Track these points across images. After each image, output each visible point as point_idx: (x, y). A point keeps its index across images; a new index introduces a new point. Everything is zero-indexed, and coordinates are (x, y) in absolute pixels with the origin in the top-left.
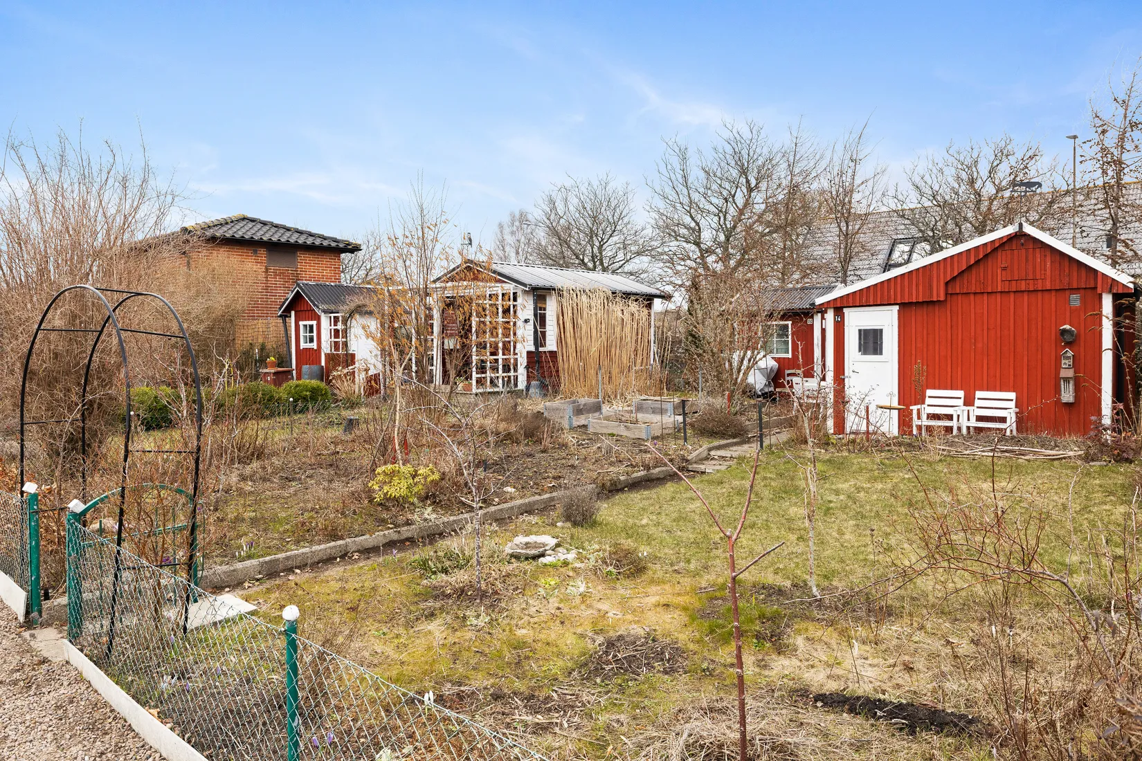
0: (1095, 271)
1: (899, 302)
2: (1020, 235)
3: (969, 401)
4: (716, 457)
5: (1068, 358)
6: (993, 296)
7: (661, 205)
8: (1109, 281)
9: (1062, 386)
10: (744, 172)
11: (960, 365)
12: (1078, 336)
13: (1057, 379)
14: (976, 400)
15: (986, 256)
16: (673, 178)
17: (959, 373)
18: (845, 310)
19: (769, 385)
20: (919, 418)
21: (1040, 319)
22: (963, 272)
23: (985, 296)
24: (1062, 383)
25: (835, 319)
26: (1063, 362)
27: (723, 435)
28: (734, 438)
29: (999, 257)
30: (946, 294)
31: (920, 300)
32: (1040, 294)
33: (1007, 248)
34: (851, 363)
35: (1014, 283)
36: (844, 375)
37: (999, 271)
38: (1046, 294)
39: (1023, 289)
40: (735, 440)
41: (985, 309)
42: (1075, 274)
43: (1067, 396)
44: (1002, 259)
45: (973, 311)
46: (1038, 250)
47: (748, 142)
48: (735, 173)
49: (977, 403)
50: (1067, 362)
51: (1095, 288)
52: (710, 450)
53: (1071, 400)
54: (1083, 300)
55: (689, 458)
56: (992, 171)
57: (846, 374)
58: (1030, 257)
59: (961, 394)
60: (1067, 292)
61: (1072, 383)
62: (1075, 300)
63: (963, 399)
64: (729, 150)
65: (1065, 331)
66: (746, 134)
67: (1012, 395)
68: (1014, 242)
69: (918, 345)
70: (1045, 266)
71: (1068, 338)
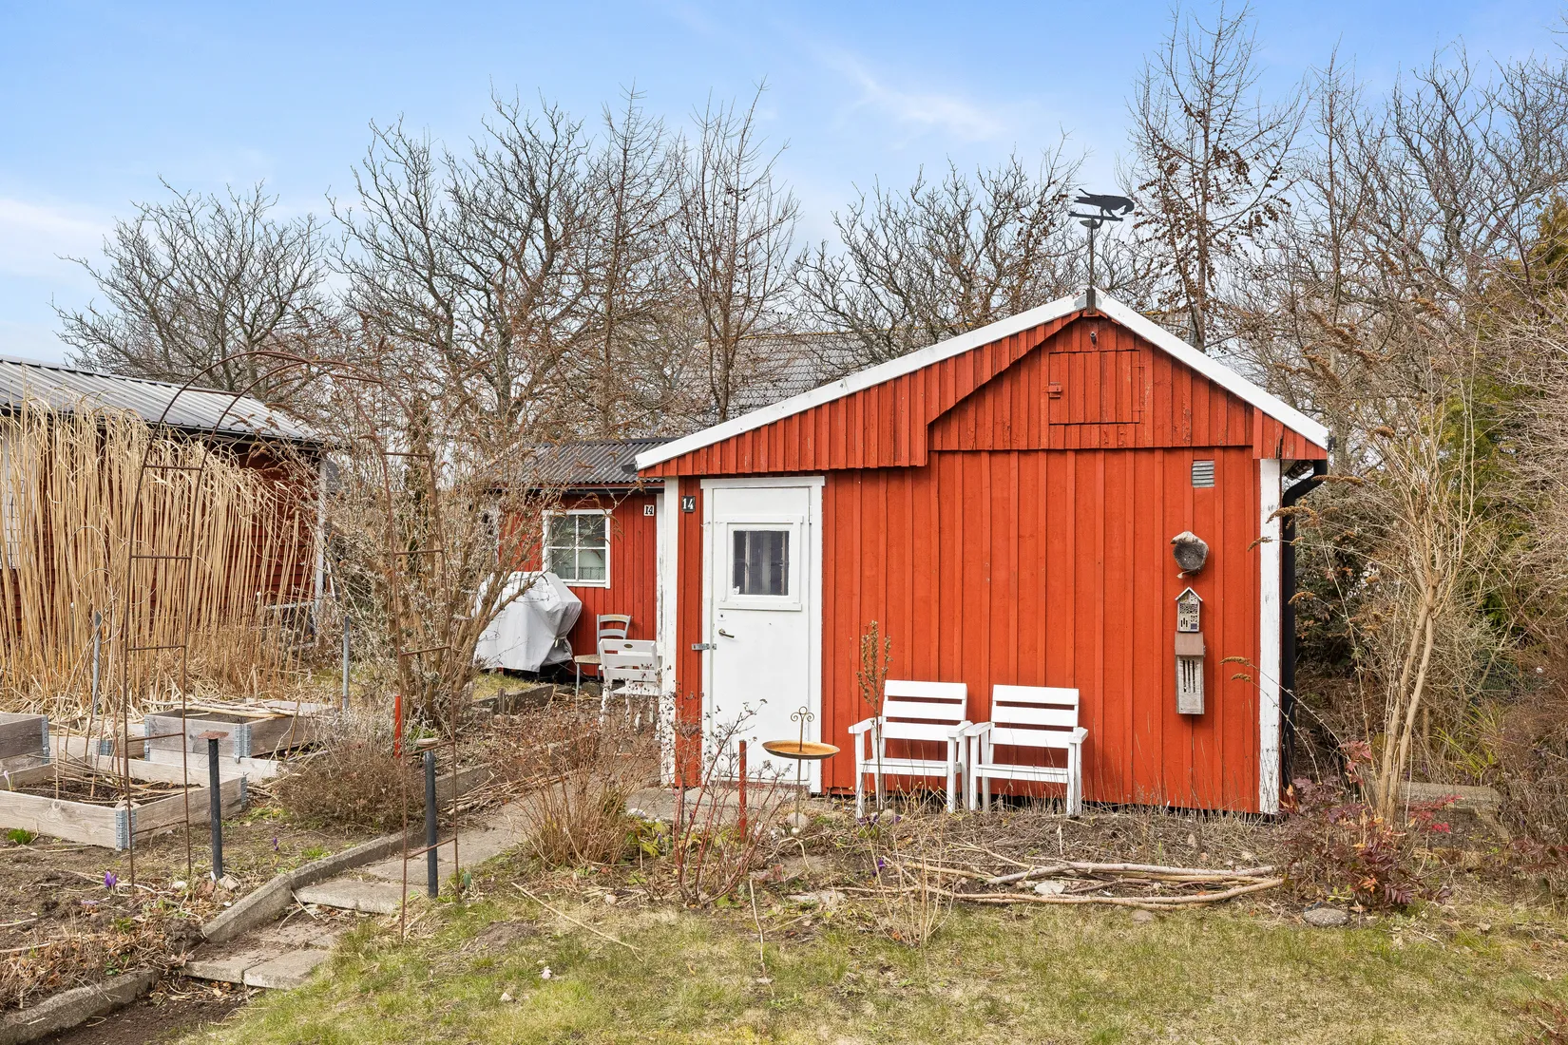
0: (1248, 407)
1: (825, 467)
2: (1089, 319)
3: (978, 711)
4: (312, 911)
5: (1190, 609)
6: (1030, 460)
7: (367, 259)
8: (1279, 432)
9: (1180, 675)
10: (539, 209)
11: (958, 620)
12: (1210, 561)
13: (1168, 659)
14: (995, 708)
15: (1017, 365)
16: (393, 205)
17: (957, 640)
18: (706, 486)
19: (561, 647)
20: (868, 755)
21: (1130, 517)
22: (966, 400)
23: (1014, 457)
24: (1180, 668)
25: (681, 505)
26: (1180, 617)
27: (359, 823)
28: (392, 830)
29: (1044, 368)
30: (930, 452)
31: (873, 464)
32: (1130, 456)
33: (1059, 348)
34: (717, 613)
35: (1075, 429)
36: (699, 640)
37: (1044, 401)
38: (1143, 457)
39: (1095, 445)
40: (393, 838)
41: (1014, 491)
42: (1203, 413)
43: (1190, 700)
44: (1050, 372)
45: (986, 492)
46: (1126, 355)
47: (549, 150)
48: (522, 210)
49: (999, 714)
50: (1188, 617)
51: (1246, 448)
52: (296, 885)
53: (1198, 708)
54: (1221, 475)
55: (208, 929)
56: (990, 238)
57: (706, 640)
58: (1110, 369)
59: (959, 690)
60: (1188, 455)
61: (1199, 668)
62: (1204, 473)
63: (964, 703)
64: (508, 159)
65: (1182, 547)
66: (547, 137)
67: (1071, 696)
68: (1076, 336)
69: (867, 573)
70: (1141, 392)
71: (1192, 563)
